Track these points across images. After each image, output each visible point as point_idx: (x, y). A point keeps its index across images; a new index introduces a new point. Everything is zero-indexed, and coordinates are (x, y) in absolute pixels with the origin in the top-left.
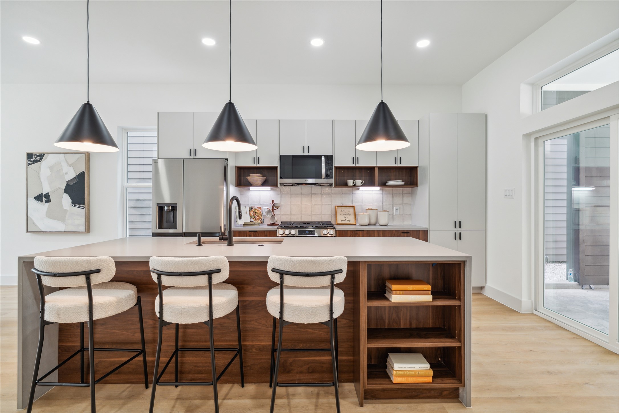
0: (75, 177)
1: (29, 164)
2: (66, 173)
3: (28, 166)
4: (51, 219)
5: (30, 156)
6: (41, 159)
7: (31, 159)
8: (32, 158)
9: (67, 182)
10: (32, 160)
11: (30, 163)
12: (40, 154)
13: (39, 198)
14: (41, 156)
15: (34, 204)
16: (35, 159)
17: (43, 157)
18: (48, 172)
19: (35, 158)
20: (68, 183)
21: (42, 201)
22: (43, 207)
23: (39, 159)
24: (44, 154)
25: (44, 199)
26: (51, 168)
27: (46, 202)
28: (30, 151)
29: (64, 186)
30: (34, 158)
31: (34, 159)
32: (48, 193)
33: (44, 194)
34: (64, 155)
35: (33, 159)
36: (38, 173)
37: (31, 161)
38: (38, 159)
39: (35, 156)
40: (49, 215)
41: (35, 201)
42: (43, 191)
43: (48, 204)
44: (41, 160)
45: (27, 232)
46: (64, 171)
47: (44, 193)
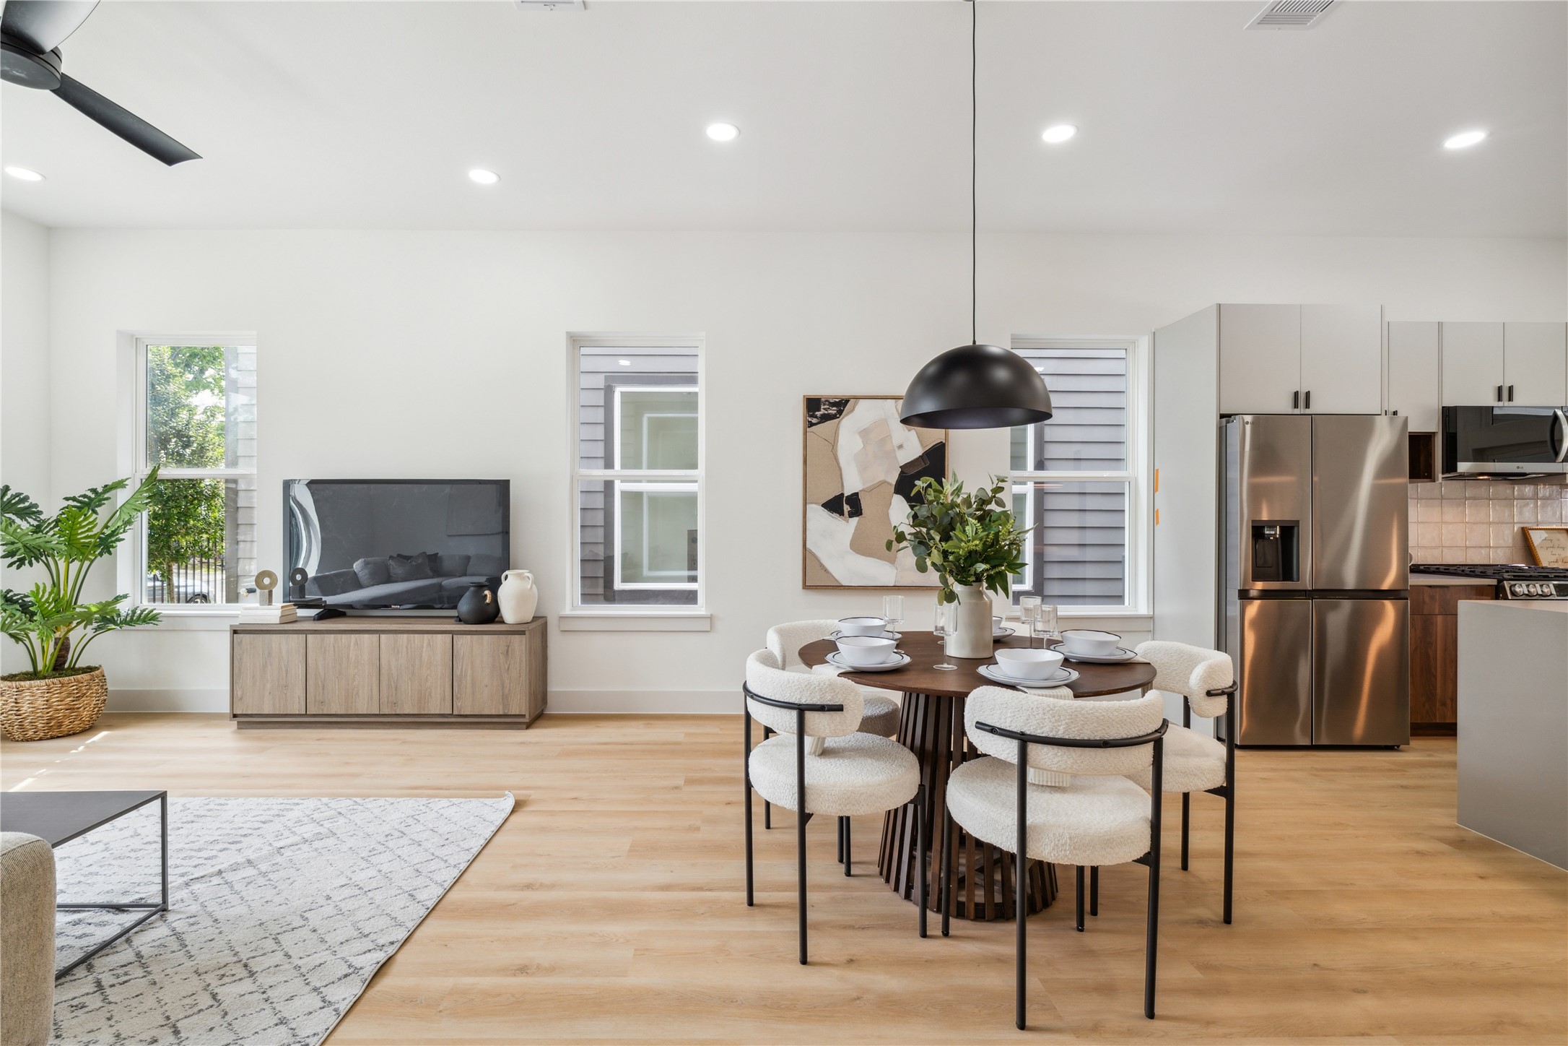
0: (921, 454)
1: (811, 425)
2: (901, 447)
3: (808, 429)
4: (863, 555)
5: (812, 404)
6: (840, 412)
7: (817, 413)
8: (819, 410)
9: (901, 467)
10: (818, 414)
11: (814, 421)
12: (837, 400)
13: (834, 505)
14: (841, 405)
15: (819, 516)
16: (826, 412)
17: (844, 408)
18: (858, 444)
19: (824, 409)
20: (906, 471)
21: (841, 513)
22: (846, 527)
23: (834, 412)
24: (847, 401)
25: (846, 508)
26: (864, 434)
27: (851, 515)
28: (815, 392)
29: (893, 478)
30: (822, 410)
31: (822, 411)
32: (857, 494)
33: (846, 495)
34: (896, 402)
35: (821, 413)
36: (833, 445)
37: (816, 417)
38: (833, 411)
39: (824, 405)
40: (859, 546)
41: (825, 513)
42: (843, 490)
43: (855, 520)
44: (840, 415)
45: (805, 587)
46: (896, 442)
47: (848, 492)
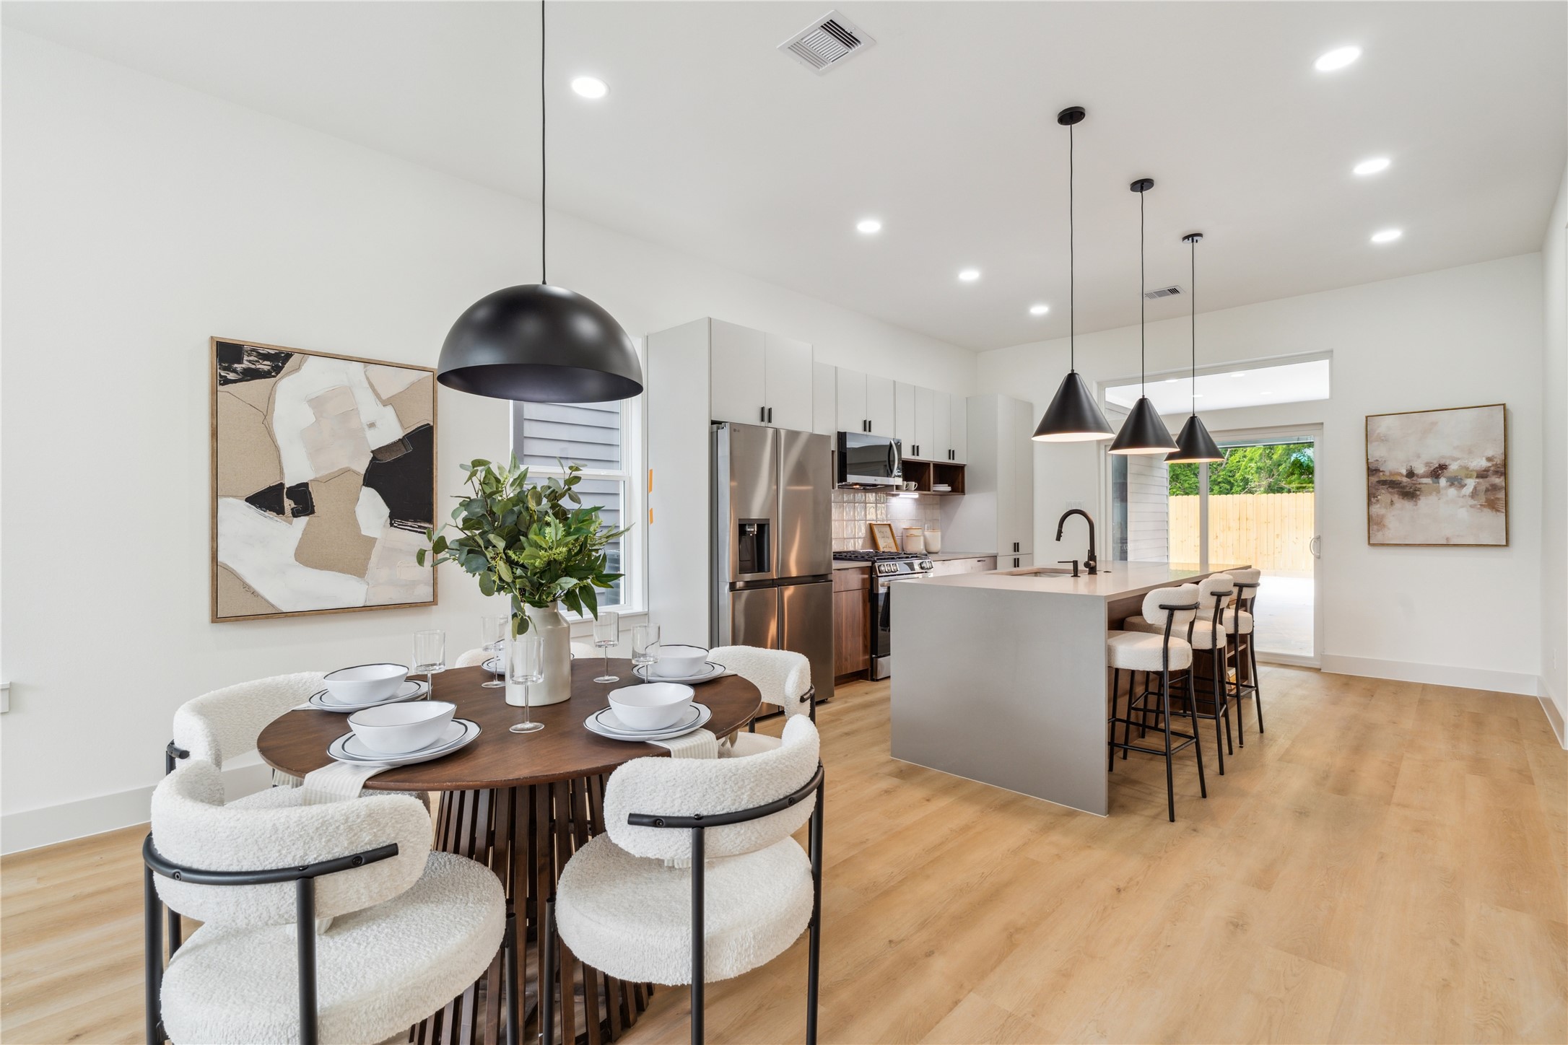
0: (401, 437)
1: (226, 381)
2: (372, 425)
3: (220, 388)
4: (316, 568)
5: (227, 353)
6: (278, 370)
7: (236, 365)
8: (240, 362)
9: (372, 452)
10: (238, 367)
11: (231, 376)
12: (272, 352)
13: (268, 500)
14: (278, 361)
15: (239, 516)
16: (253, 367)
17: (284, 364)
18: (307, 416)
19: (250, 361)
20: (379, 457)
21: (280, 511)
22: (289, 531)
23: (266, 368)
24: (288, 356)
25: (288, 504)
26: (317, 403)
27: (296, 514)
28: (232, 335)
29: (362, 466)
30: (245, 362)
31: (246, 365)
32: (306, 485)
33: (287, 485)
34: (365, 367)
35: (243, 366)
36: (266, 415)
37: (235, 371)
38: (265, 366)
39: (249, 355)
40: (307, 555)
41: (253, 511)
42: (282, 478)
43: (303, 520)
44: (277, 374)
45: (216, 618)
46: (365, 418)
47: (289, 482)
